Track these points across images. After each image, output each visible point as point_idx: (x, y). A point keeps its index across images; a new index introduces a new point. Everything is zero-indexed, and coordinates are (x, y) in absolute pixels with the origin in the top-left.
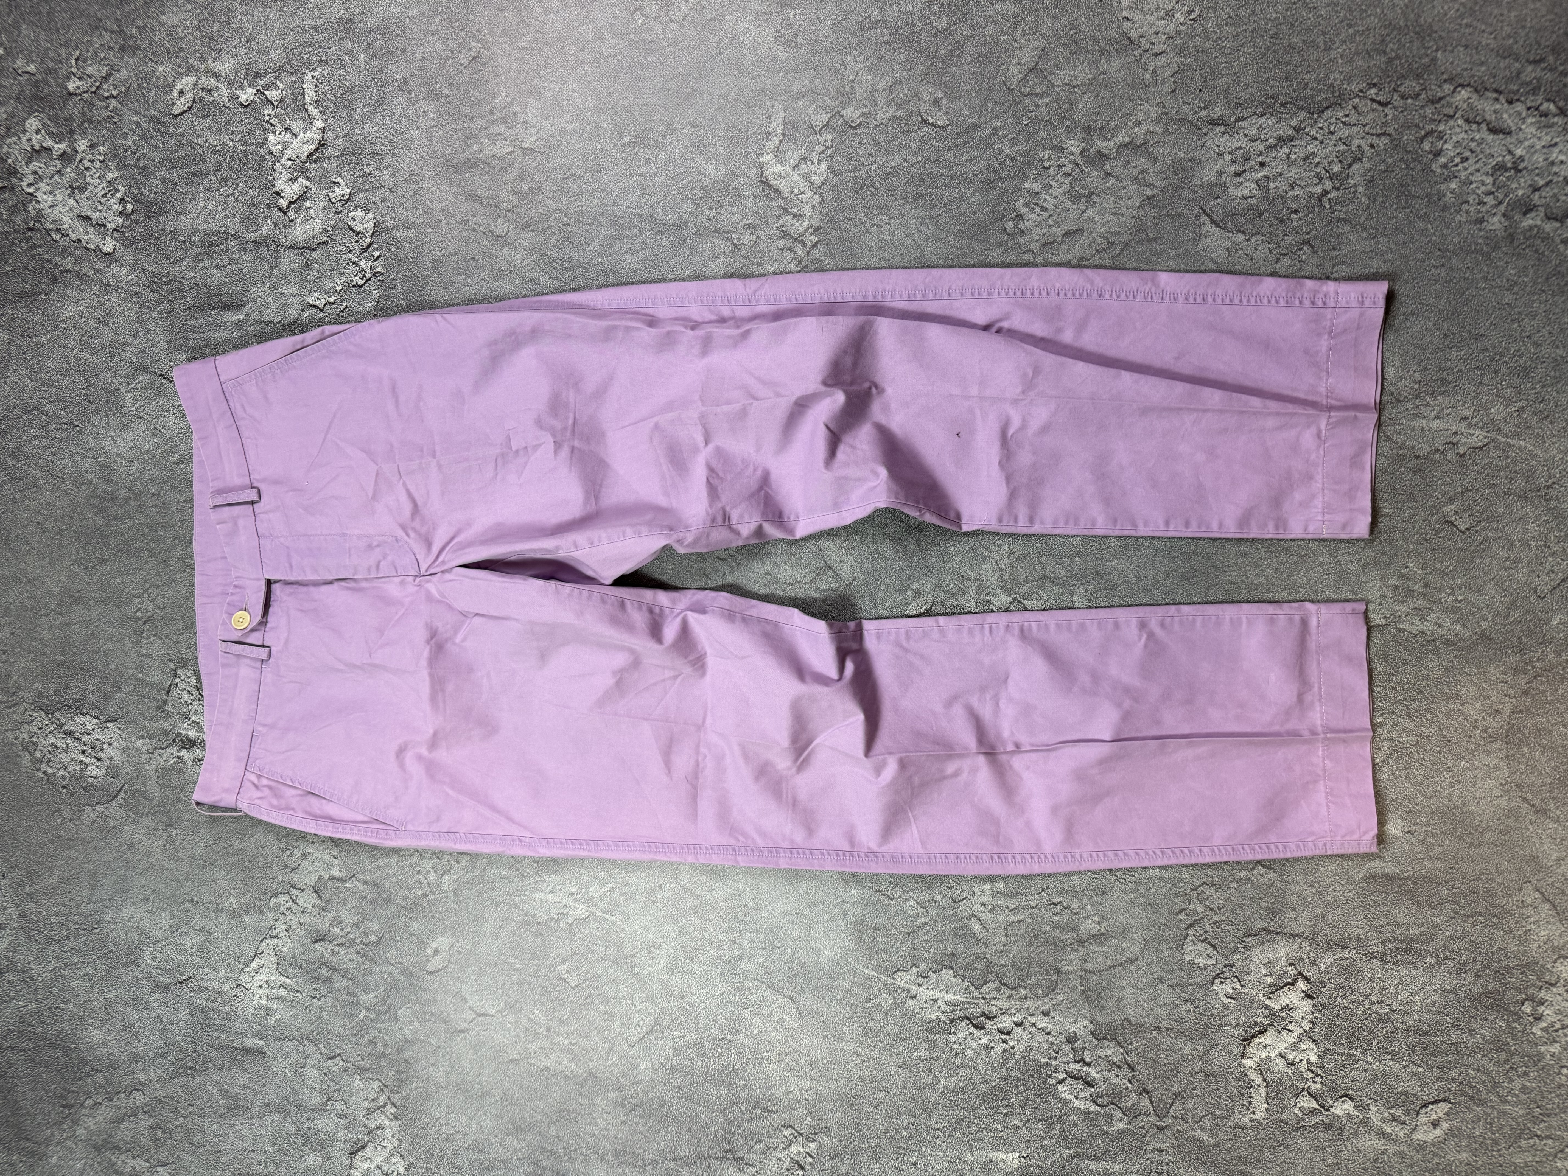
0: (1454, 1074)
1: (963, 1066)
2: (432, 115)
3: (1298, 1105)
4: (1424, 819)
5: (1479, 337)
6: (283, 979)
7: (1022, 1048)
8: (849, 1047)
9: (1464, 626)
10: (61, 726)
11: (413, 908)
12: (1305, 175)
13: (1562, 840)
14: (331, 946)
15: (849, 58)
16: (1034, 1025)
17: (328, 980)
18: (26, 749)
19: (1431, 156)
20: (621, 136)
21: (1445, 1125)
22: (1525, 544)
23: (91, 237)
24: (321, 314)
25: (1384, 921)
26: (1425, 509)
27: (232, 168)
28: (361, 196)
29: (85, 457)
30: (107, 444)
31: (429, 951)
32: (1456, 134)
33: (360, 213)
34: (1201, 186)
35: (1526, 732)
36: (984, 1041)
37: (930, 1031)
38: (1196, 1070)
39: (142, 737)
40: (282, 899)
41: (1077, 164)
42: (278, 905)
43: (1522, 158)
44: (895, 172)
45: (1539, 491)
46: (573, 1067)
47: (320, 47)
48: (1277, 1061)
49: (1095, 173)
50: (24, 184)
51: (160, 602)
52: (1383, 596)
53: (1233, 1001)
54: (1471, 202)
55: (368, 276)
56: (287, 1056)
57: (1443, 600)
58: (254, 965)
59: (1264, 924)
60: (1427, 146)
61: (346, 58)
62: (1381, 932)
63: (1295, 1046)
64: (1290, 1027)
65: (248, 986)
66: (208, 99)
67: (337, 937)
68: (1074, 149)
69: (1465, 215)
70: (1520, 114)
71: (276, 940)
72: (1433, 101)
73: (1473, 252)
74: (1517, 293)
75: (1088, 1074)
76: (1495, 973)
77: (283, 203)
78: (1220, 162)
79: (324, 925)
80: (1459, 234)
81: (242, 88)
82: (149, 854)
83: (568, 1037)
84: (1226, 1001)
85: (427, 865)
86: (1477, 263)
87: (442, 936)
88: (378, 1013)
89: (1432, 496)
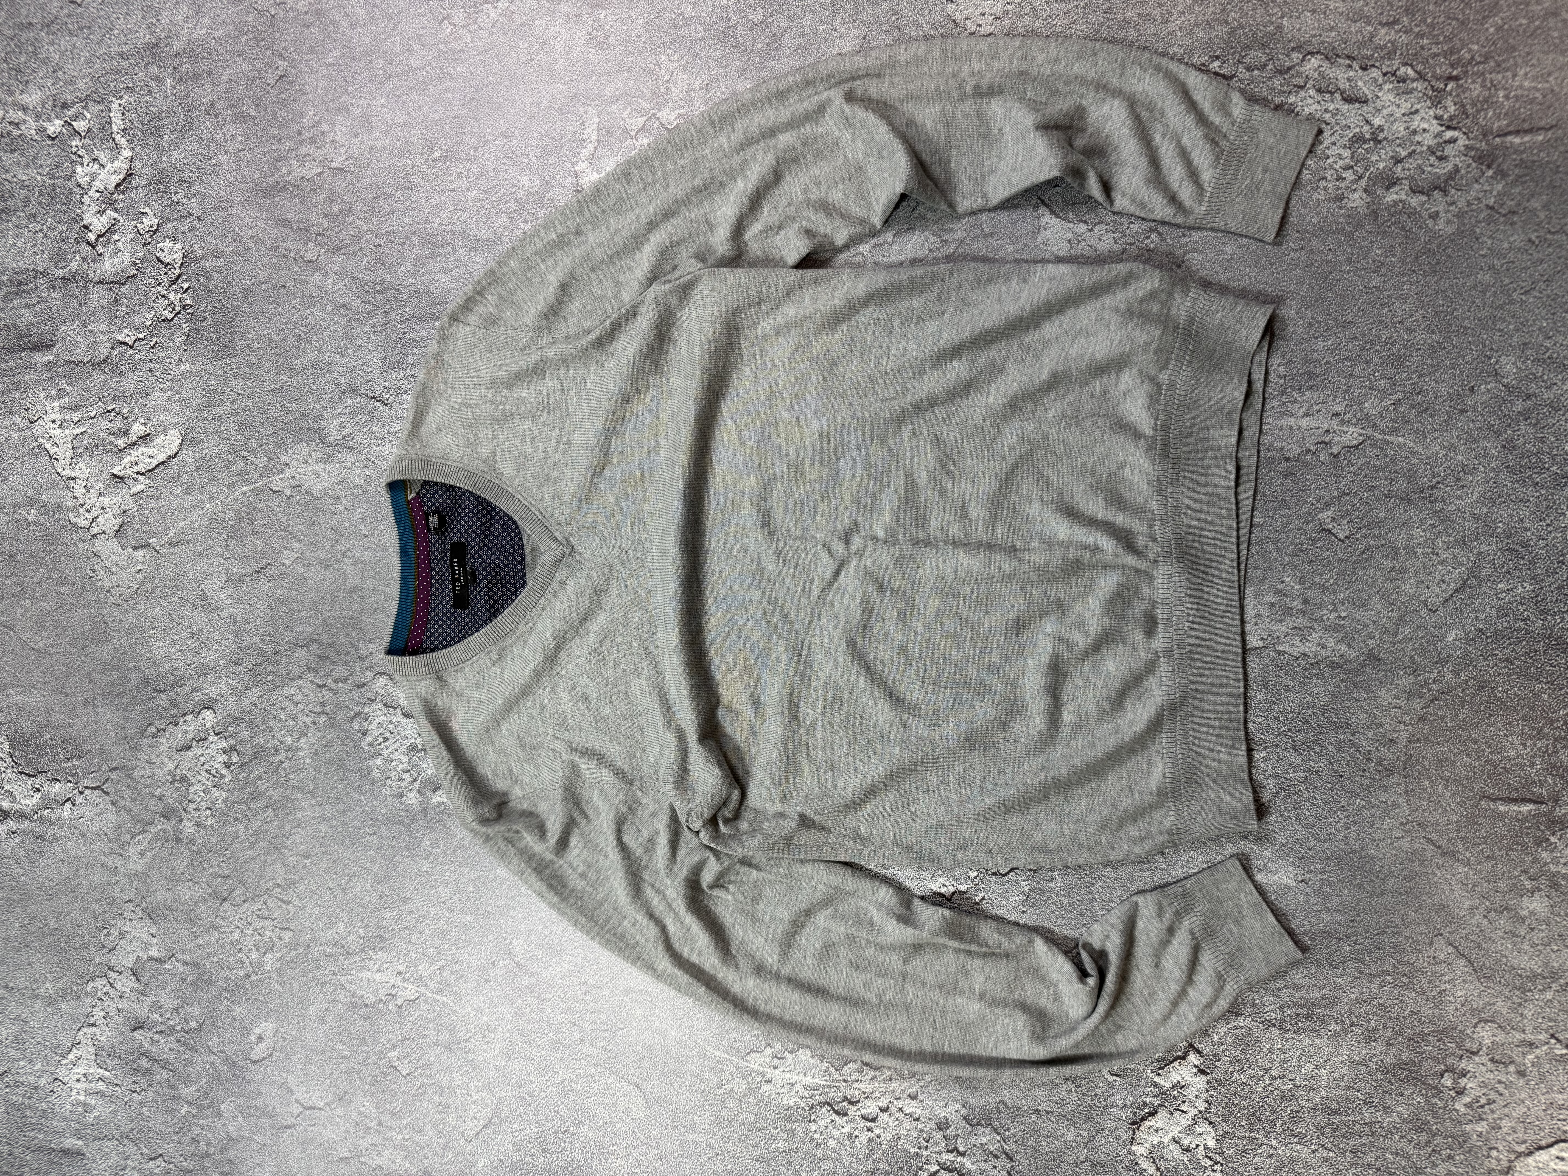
0: (1370, 1158)
1: (825, 1157)
2: (240, 139)
4: (1319, 866)
5: (1346, 325)
6: (101, 1071)
7: (889, 1136)
8: (701, 1138)
9: (1349, 646)
11: (235, 990)
13: (1474, 886)
14: (150, 1034)
15: (663, 57)
16: (901, 1109)
17: (147, 1072)
20: (431, 149)
22: (1411, 551)
24: (131, 351)
26: (1299, 517)
27: (40, 203)
28: (169, 225)
31: (253, 1038)
32: (1307, 105)
33: (168, 244)
35: (1426, 763)
36: (847, 1129)
37: (788, 1119)
38: (1082, 1158)
40: (100, 982)
42: (96, 989)
43: (1381, 129)
45: (1422, 492)
46: (407, 1165)
47: (126, 74)
48: (1171, 1147)
52: (1259, 615)
53: (1119, 1078)
54: (1329, 178)
55: (178, 309)
56: (106, 1156)
57: (1325, 618)
58: (71, 1056)
61: (152, 84)
62: (1278, 996)
63: (1189, 1130)
64: (1183, 1108)
65: (65, 1080)
66: (16, 133)
67: (156, 1023)
69: (1323, 192)
70: (1376, 80)
71: (94, 1029)
72: (1281, 72)
73: (1334, 233)
74: (1385, 275)
75: (963, 1164)
76: (1409, 1040)
77: (92, 237)
79: (142, 1011)
80: (1318, 214)
81: (49, 120)
83: (401, 1132)
84: (1112, 1078)
85: (249, 942)
86: (1340, 244)
87: (266, 1021)
88: (200, 1108)
89: (1306, 502)
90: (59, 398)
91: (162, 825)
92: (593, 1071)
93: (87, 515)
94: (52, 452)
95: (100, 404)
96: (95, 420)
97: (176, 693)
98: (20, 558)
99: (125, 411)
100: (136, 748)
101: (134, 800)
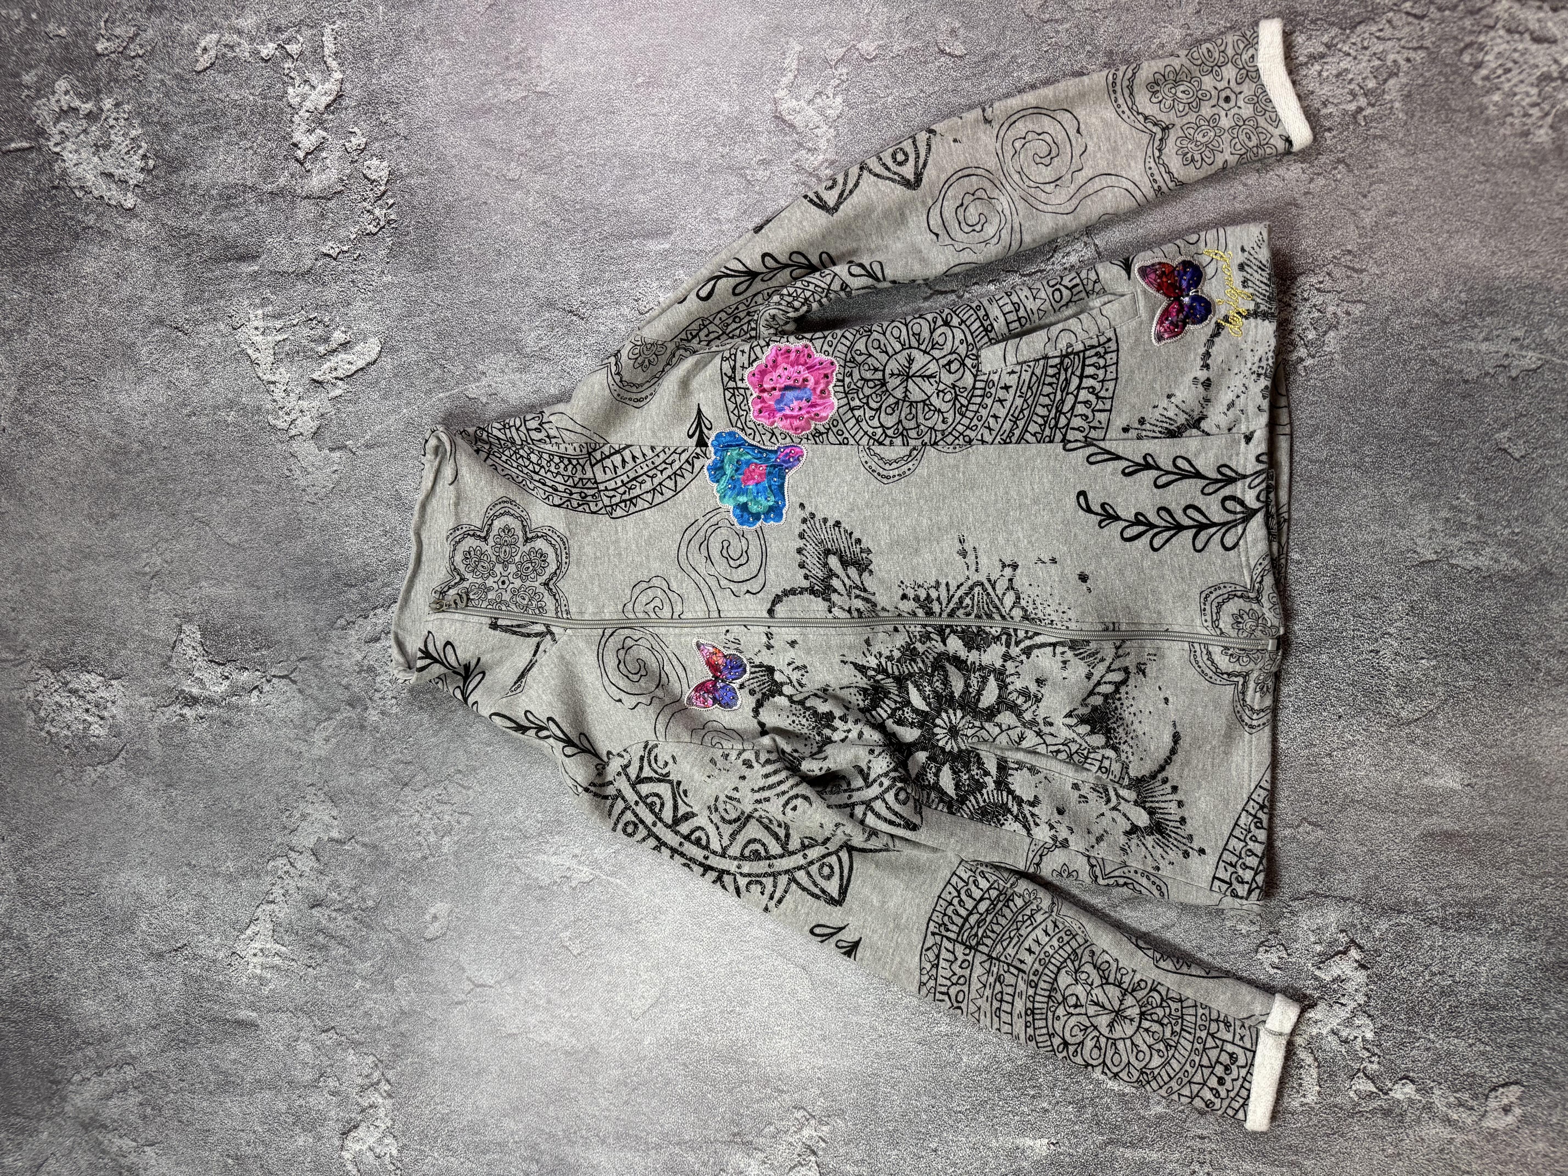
0: (1526, 1053)
2: (447, 63)
3: (1354, 1088)
4: (1485, 771)
5: (1529, 254)
6: (278, 946)
8: (865, 1020)
9: (1522, 561)
10: (66, 684)
11: (412, 872)
12: (1338, 92)
14: (328, 912)
17: (324, 948)
18: (30, 708)
19: (1471, 68)
20: (635, 76)
21: (1518, 1111)
23: (113, 194)
24: (335, 263)
25: (1443, 883)
26: (1476, 437)
27: (251, 122)
28: (377, 144)
29: (100, 411)
30: (122, 398)
31: (428, 917)
32: (1497, 45)
33: (375, 162)
39: (146, 695)
40: (281, 861)
42: (276, 868)
44: (912, 103)
46: (574, 1042)
48: (1329, 1039)
50: (51, 144)
51: (168, 556)
52: (1433, 530)
53: (1278, 971)
54: (1516, 114)
55: (382, 223)
56: (280, 1028)
57: (1498, 533)
58: (249, 932)
59: (1311, 887)
60: (1466, 58)
61: (366, 10)
62: (1440, 895)
63: (1348, 1022)
64: (1342, 1001)
65: (243, 954)
66: (230, 55)
67: (334, 902)
69: (1509, 128)
71: (273, 906)
72: (1472, 12)
73: (1519, 166)
77: (301, 154)
79: (320, 889)
80: (1504, 148)
81: (263, 43)
82: (148, 815)
83: (569, 1010)
84: (1271, 971)
85: (427, 826)
86: (1524, 177)
87: (441, 901)
88: (375, 983)
89: (1482, 423)
90: (263, 306)
91: (347, 713)
92: (760, 953)
93: (286, 417)
94: (253, 357)
95: (303, 312)
96: (297, 328)
97: (367, 588)
98: (218, 457)
99: (326, 320)
100: (325, 640)
101: (321, 689)
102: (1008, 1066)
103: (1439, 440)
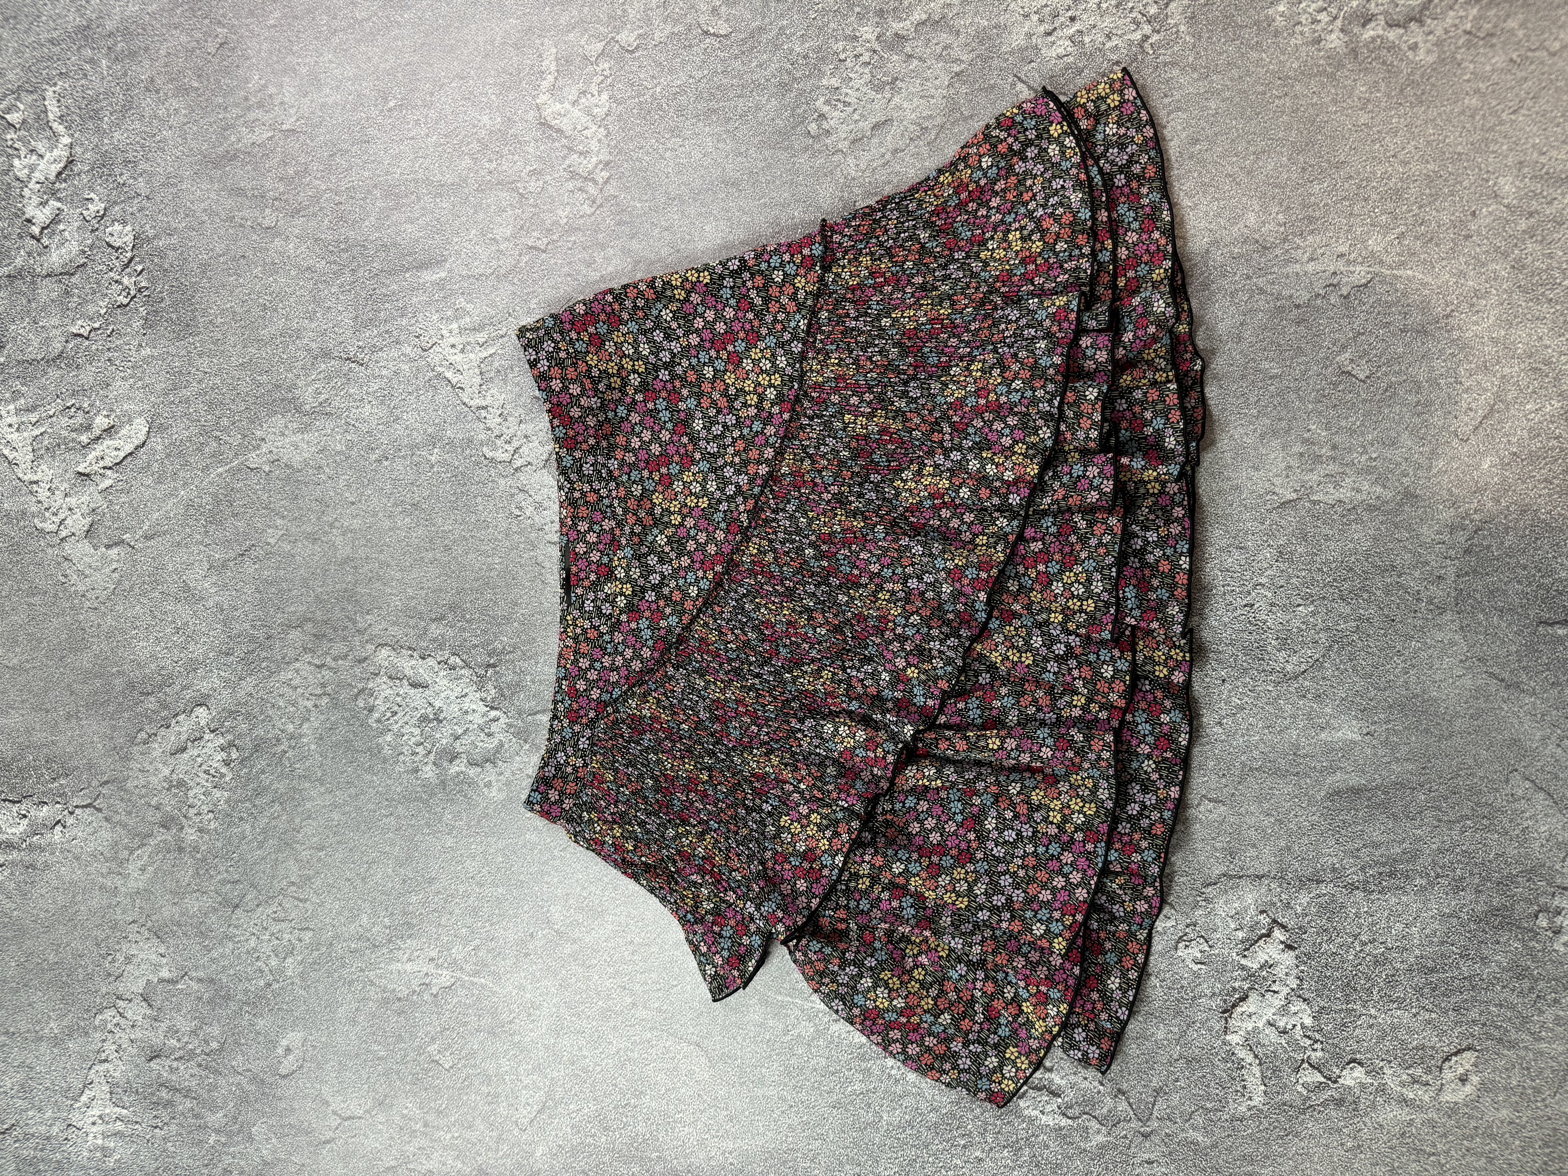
0: (1474, 1014)
1: (905, 1094)
2: (184, 112)
3: (1301, 1081)
4: (1382, 716)
5: (1341, 164)
6: (118, 1110)
8: (772, 1092)
9: (1384, 487)
11: (256, 1002)
12: (1121, 22)
13: (1543, 715)
14: (168, 1063)
17: (169, 1103)
20: (386, 100)
21: (1475, 1079)
22: (1434, 383)
24: (87, 343)
25: (1358, 844)
26: (1317, 363)
28: (117, 208)
31: (280, 1051)
33: (117, 227)
34: (1012, 53)
35: (1478, 596)
38: (1175, 1056)
40: (109, 1014)
41: (875, 51)
42: (105, 1021)
44: (682, 90)
45: (1437, 322)
46: (460, 1165)
47: (59, 60)
48: (1267, 1032)
49: (895, 57)
53: (1203, 967)
54: (1304, 22)
55: (133, 293)
57: (1356, 461)
58: (84, 1098)
59: (1223, 869)
61: (88, 67)
62: (1358, 857)
63: (1284, 1010)
64: (1274, 988)
65: (80, 1125)
67: (173, 1050)
68: (869, 36)
69: (1299, 37)
71: (106, 1065)
73: (1316, 75)
74: (1372, 111)
75: (1051, 1081)
76: (1498, 885)
77: (36, 230)
78: (1027, 24)
79: (157, 1038)
80: (1297, 59)
83: (449, 1131)
84: (1196, 967)
85: (266, 949)
86: (1323, 86)
87: (293, 1031)
88: (230, 1135)
89: (1321, 347)
90: (14, 400)
91: (162, 836)
92: (649, 1035)
93: (54, 519)
94: (11, 457)
95: (59, 401)
96: (54, 419)
97: (166, 694)
99: (86, 405)
100: (127, 758)
102: (933, 1117)
103: (1279, 371)
